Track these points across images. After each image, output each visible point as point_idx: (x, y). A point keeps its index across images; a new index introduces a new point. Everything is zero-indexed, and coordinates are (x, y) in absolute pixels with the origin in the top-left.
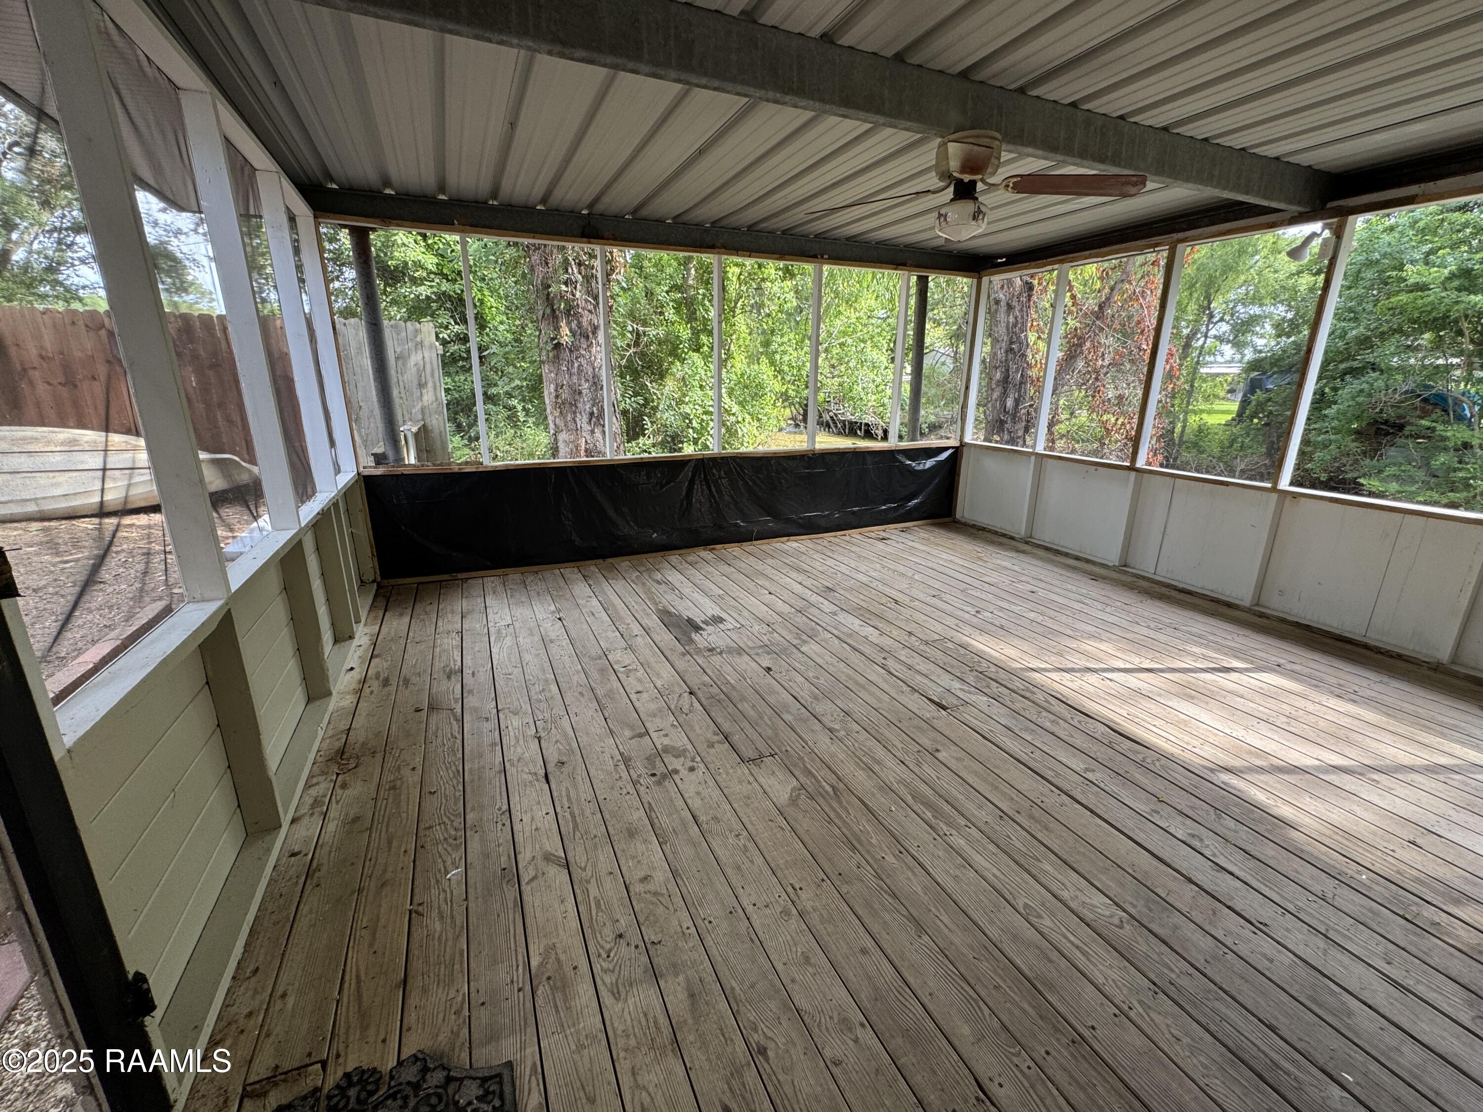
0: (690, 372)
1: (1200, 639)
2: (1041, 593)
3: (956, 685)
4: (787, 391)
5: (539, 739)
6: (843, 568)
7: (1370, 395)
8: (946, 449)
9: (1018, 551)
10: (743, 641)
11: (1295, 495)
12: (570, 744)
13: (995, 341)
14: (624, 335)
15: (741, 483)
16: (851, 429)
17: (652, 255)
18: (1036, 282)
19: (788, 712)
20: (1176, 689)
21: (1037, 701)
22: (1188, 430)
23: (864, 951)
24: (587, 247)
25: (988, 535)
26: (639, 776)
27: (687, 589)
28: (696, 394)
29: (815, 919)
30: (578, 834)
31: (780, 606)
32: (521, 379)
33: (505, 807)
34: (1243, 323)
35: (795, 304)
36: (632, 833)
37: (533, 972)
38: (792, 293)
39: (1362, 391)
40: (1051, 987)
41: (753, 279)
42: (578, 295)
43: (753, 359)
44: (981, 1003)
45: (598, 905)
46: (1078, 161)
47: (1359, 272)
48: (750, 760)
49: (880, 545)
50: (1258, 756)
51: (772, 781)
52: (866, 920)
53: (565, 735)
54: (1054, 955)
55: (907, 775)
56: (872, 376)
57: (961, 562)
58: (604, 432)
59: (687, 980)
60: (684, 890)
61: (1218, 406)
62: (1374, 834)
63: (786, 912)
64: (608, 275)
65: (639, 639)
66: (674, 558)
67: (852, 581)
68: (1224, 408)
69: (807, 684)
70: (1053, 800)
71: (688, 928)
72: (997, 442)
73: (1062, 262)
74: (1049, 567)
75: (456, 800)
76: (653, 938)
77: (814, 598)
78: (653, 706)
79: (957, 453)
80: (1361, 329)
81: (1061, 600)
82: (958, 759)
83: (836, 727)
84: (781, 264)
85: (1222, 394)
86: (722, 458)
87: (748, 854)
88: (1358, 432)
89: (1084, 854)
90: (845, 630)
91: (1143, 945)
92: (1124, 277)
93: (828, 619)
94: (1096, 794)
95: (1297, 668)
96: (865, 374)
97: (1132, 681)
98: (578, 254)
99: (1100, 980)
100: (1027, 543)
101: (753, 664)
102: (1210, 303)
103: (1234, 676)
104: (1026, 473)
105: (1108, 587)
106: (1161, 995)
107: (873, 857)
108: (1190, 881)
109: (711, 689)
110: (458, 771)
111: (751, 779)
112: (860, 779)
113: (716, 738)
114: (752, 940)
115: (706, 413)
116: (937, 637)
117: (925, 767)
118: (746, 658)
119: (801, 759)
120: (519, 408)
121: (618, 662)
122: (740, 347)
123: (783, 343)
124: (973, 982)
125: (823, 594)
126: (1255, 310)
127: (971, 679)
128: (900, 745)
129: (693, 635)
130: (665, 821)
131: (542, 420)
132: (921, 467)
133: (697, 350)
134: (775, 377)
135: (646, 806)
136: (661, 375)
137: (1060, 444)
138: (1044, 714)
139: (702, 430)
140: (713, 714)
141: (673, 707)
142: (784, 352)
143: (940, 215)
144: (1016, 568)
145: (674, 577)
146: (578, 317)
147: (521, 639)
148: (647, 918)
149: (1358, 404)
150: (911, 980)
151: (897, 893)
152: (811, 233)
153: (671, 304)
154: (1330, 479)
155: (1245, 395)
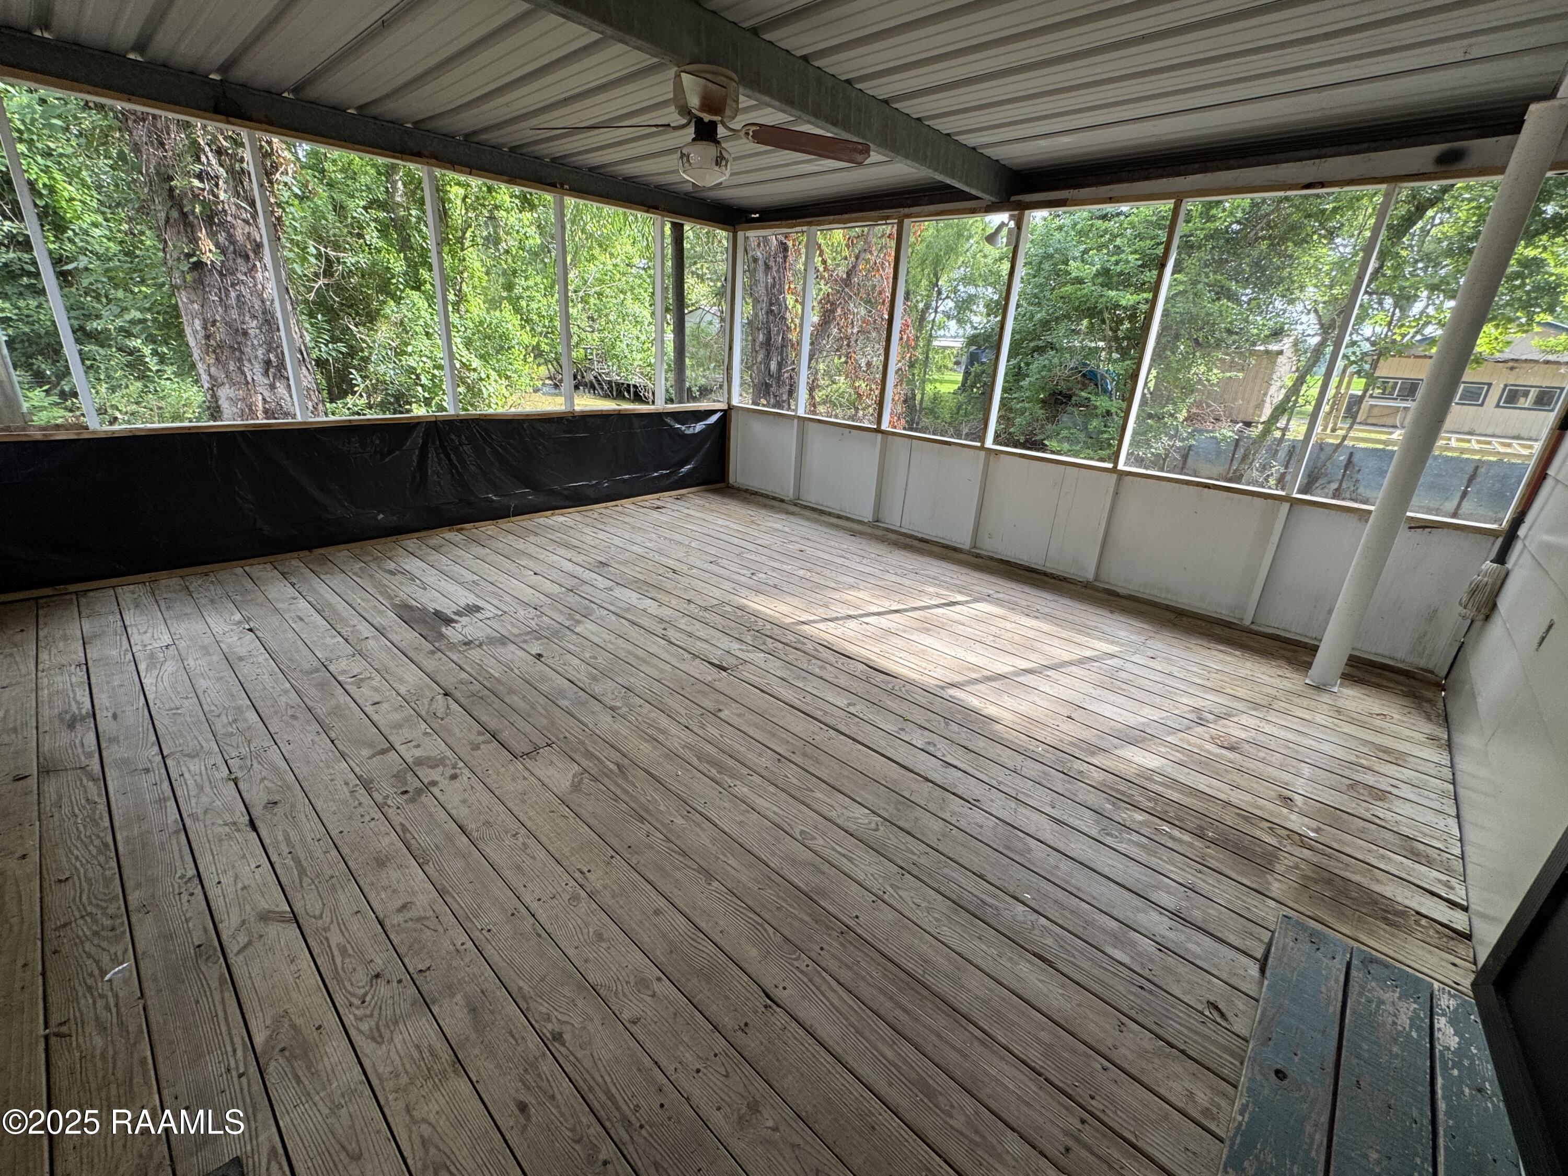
0: (410, 315)
1: (935, 581)
2: (809, 551)
3: (735, 646)
4: (538, 344)
5: (236, 781)
6: (617, 541)
7: (1050, 370)
8: (714, 412)
9: (788, 513)
10: (506, 629)
11: (998, 452)
12: (282, 779)
13: (756, 301)
14: (304, 260)
15: (488, 450)
16: (619, 391)
17: (336, 155)
18: (790, 244)
19: (565, 698)
20: (917, 624)
21: (808, 651)
22: (926, 398)
23: (657, 912)
24: (230, 130)
25: (761, 499)
26: (387, 797)
27: (431, 576)
28: (422, 343)
29: (606, 898)
30: (305, 879)
31: (548, 586)
32: (142, 310)
33: (191, 872)
34: (964, 301)
35: (539, 242)
36: (381, 862)
37: (258, 1051)
38: (533, 228)
39: (1045, 366)
40: (824, 894)
41: (483, 206)
42: (222, 196)
43: (493, 304)
44: (766, 926)
45: (343, 951)
46: (813, 119)
47: (1041, 263)
48: (524, 754)
49: (655, 514)
50: (974, 671)
51: (551, 771)
52: (658, 884)
53: (275, 769)
54: (826, 867)
55: (691, 739)
56: (636, 332)
57: (735, 527)
58: (289, 386)
59: (466, 996)
60: (455, 906)
61: (948, 376)
62: (1046, 716)
63: (575, 898)
64: (268, 174)
65: (371, 642)
66: (411, 542)
67: (627, 554)
68: (952, 378)
69: (584, 666)
70: (823, 736)
71: (463, 944)
72: (764, 405)
73: (809, 224)
74: (814, 526)
75: (107, 882)
76: (420, 967)
77: (587, 575)
78: (397, 716)
79: (726, 415)
80: (1043, 313)
81: (826, 556)
82: (739, 715)
83: (618, 704)
84: (517, 190)
85: (950, 365)
86: (461, 421)
87: (528, 851)
88: (1043, 401)
89: (848, 778)
90: (622, 605)
91: (894, 839)
92: (866, 247)
93: (603, 595)
94: (857, 724)
95: (1001, 596)
96: (625, 328)
97: (883, 622)
98: (216, 138)
99: (861, 876)
100: (795, 505)
101: (521, 653)
102: (938, 280)
103: (958, 608)
104: (790, 434)
105: (864, 541)
106: (907, 875)
107: (662, 823)
108: (927, 780)
109: (471, 687)
110: (106, 845)
111: (527, 774)
112: (645, 751)
113: (481, 738)
114: (539, 936)
115: (435, 367)
116: (716, 602)
117: (709, 728)
118: (512, 647)
119: (582, 743)
120: (147, 351)
121: (344, 672)
122: (474, 287)
123: (528, 288)
124: (758, 910)
125: (596, 570)
126: (972, 290)
127: (749, 639)
128: (683, 712)
129: (444, 630)
130: (423, 838)
131: (187, 368)
132: (690, 431)
133: (417, 288)
134: (523, 327)
135: (398, 829)
136: (371, 317)
137: (821, 409)
138: (814, 661)
139: (435, 388)
140: (475, 713)
141: (423, 713)
142: (532, 299)
143: (683, 155)
144: (786, 529)
145: (413, 565)
146: (228, 229)
147: (191, 662)
148: (410, 948)
149: (1043, 377)
150: (703, 925)
151: (686, 850)
152: (547, 156)
153: (373, 224)
154: (1026, 441)
155: (966, 367)
